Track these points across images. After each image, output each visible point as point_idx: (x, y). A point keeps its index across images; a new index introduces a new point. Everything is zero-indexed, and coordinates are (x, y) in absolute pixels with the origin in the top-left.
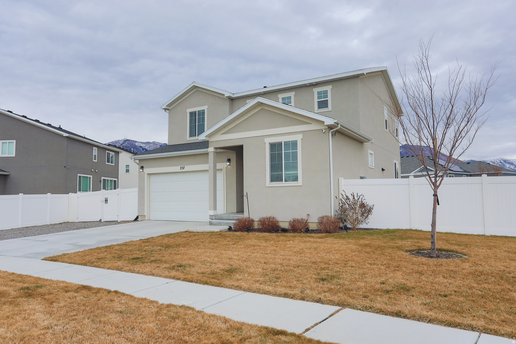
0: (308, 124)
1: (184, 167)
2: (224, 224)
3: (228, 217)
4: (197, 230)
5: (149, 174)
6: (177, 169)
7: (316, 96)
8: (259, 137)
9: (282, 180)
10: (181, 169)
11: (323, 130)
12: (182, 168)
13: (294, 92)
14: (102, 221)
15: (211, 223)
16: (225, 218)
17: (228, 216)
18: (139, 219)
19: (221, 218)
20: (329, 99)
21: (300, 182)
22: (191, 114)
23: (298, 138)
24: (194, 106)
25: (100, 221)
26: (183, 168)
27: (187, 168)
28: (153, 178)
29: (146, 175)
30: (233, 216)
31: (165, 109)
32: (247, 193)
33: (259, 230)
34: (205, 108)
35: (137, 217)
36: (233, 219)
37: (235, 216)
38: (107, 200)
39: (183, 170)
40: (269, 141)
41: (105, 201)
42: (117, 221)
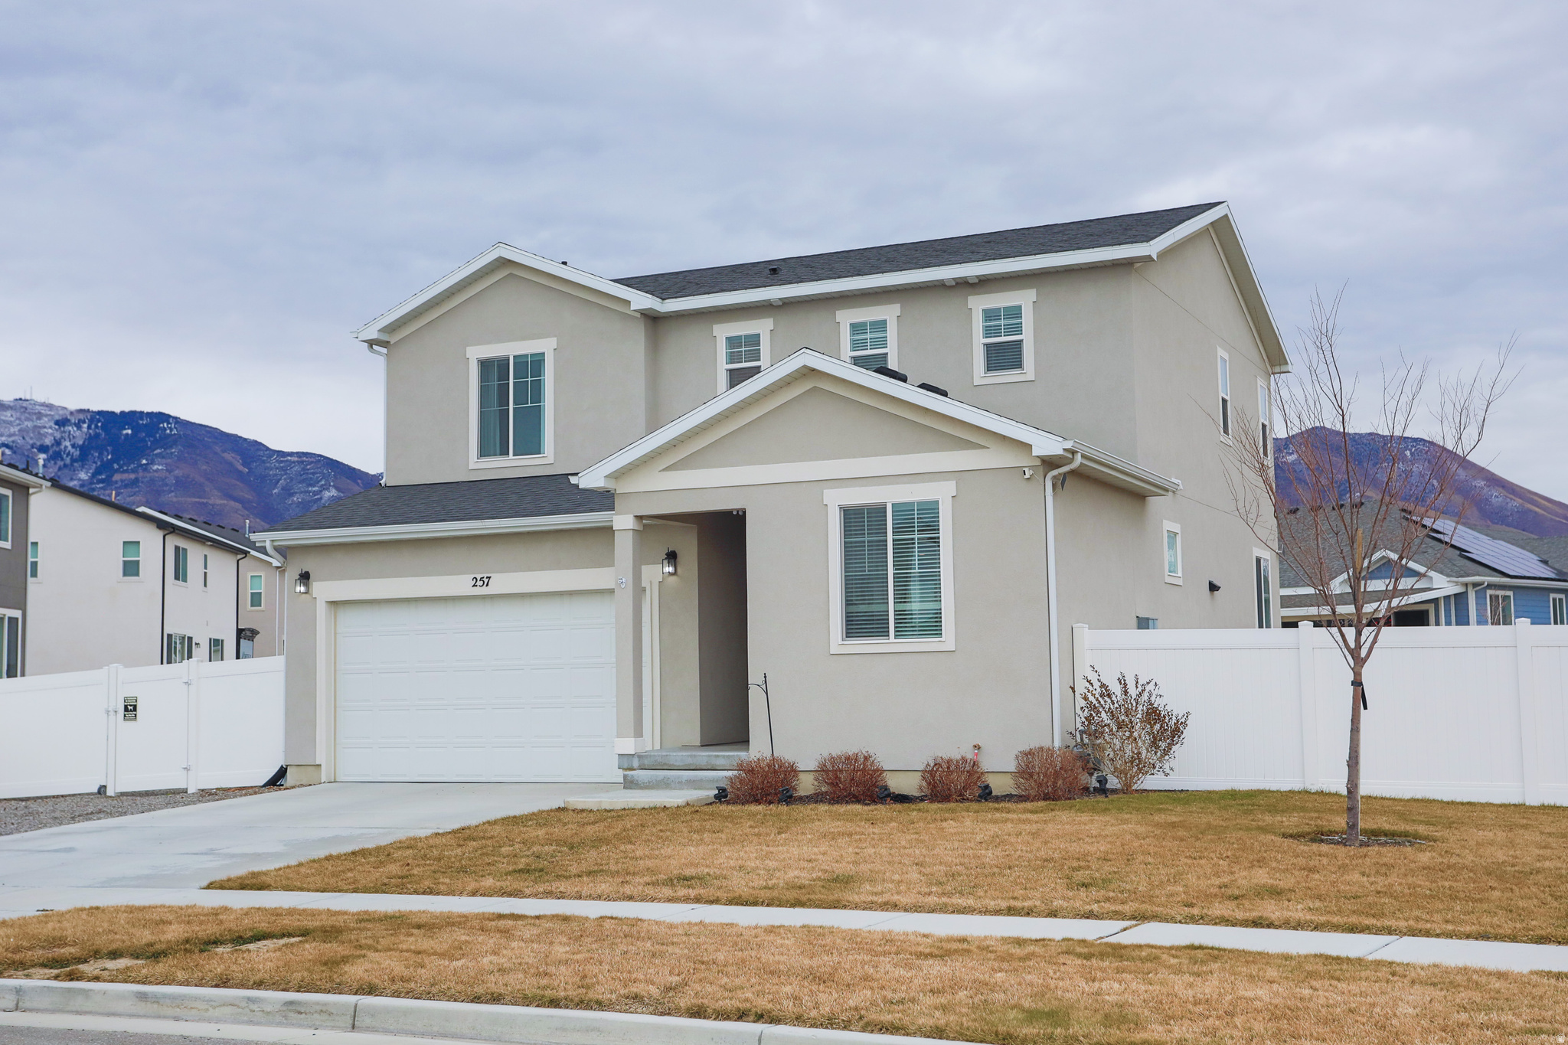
0: (976, 449)
1: (490, 577)
2: (680, 783)
3: (689, 761)
4: (601, 802)
5: (334, 604)
6: (461, 584)
7: (978, 323)
8: (804, 485)
9: (885, 633)
10: (474, 586)
11: (1026, 470)
12: (480, 583)
13: (899, 305)
14: (110, 792)
15: (632, 782)
16: (677, 764)
17: (691, 756)
18: (291, 778)
19: (665, 764)
20: (1027, 337)
21: (948, 638)
22: (485, 365)
23: (942, 493)
24: (499, 338)
25: (99, 792)
26: (486, 580)
27: (502, 582)
28: (350, 620)
29: (321, 609)
30: (709, 756)
31: (371, 343)
32: (765, 677)
33: (816, 798)
34: (545, 346)
35: (282, 773)
36: (710, 768)
37: (718, 756)
38: (135, 707)
39: (484, 591)
40: (837, 498)
41: (126, 709)
42: (185, 791)
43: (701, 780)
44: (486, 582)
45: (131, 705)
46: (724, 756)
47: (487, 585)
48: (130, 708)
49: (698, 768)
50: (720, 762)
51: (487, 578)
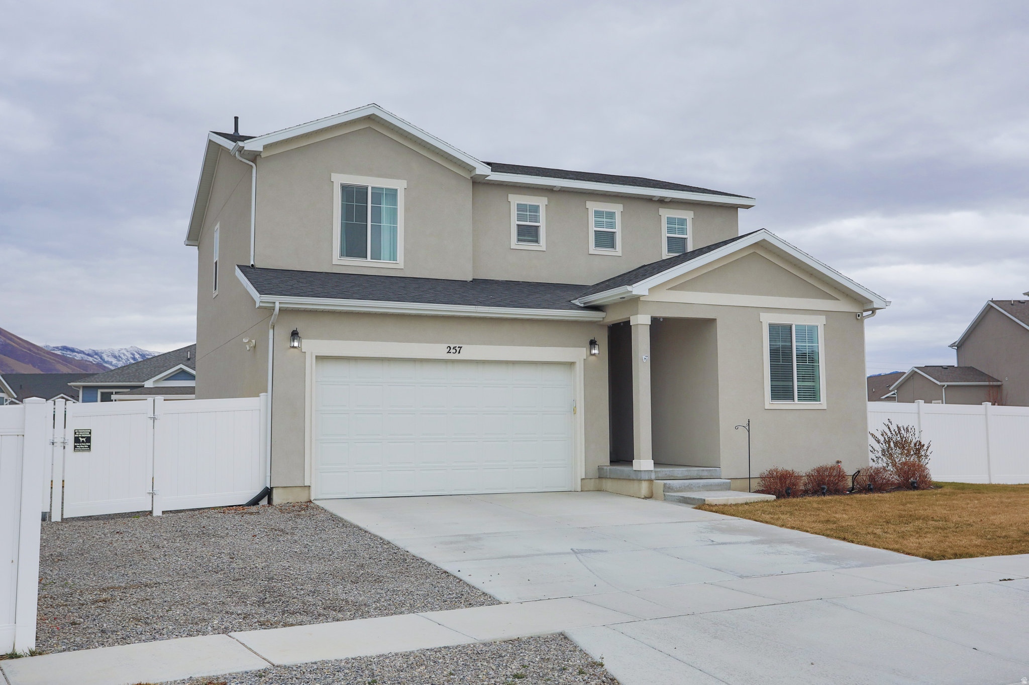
0: (832, 299)
1: (461, 347)
3: (686, 474)
6: (438, 351)
7: (664, 226)
9: (793, 398)
10: (448, 352)
11: (859, 314)
12: (452, 351)
16: (679, 476)
17: (687, 471)
18: (277, 498)
19: (672, 476)
20: (689, 237)
21: (823, 403)
22: (347, 189)
23: (819, 322)
24: (360, 172)
25: (43, 519)
26: (458, 350)
27: (470, 352)
29: (311, 360)
32: (749, 422)
34: (399, 185)
35: (267, 493)
38: (88, 440)
39: (456, 356)
40: (768, 319)
41: (77, 440)
42: (151, 512)
43: (711, 485)
44: (459, 350)
45: (82, 437)
46: (707, 470)
47: (459, 352)
48: (81, 439)
49: (692, 478)
50: (705, 474)
51: (459, 347)
